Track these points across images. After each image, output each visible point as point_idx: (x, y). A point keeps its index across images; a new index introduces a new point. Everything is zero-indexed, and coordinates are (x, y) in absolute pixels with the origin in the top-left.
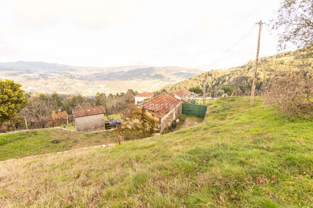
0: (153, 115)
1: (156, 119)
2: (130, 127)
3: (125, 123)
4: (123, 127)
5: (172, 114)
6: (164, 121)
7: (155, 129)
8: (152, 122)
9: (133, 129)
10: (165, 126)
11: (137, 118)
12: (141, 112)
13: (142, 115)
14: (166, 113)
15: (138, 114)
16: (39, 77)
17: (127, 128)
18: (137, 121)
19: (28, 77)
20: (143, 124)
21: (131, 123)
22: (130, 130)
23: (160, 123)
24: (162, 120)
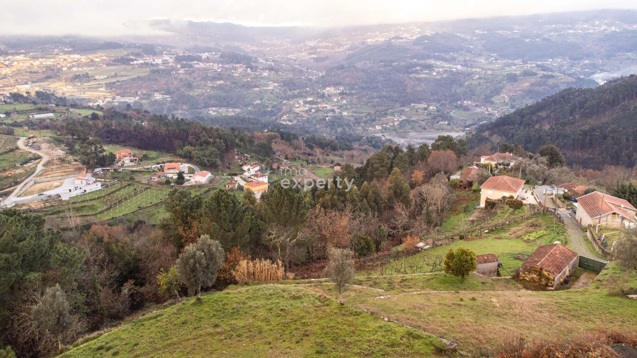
0: (549, 274)
1: (551, 277)
2: (528, 279)
3: (523, 275)
4: (521, 278)
5: (564, 272)
6: (558, 279)
7: (550, 284)
8: (548, 279)
9: (530, 281)
10: (558, 282)
11: (534, 274)
12: (539, 270)
13: (540, 272)
14: (559, 273)
15: (536, 271)
16: (174, 65)
17: (525, 280)
18: (535, 276)
19: (152, 64)
20: (540, 279)
21: (529, 276)
22: (528, 281)
23: (554, 280)
24: (556, 279)
